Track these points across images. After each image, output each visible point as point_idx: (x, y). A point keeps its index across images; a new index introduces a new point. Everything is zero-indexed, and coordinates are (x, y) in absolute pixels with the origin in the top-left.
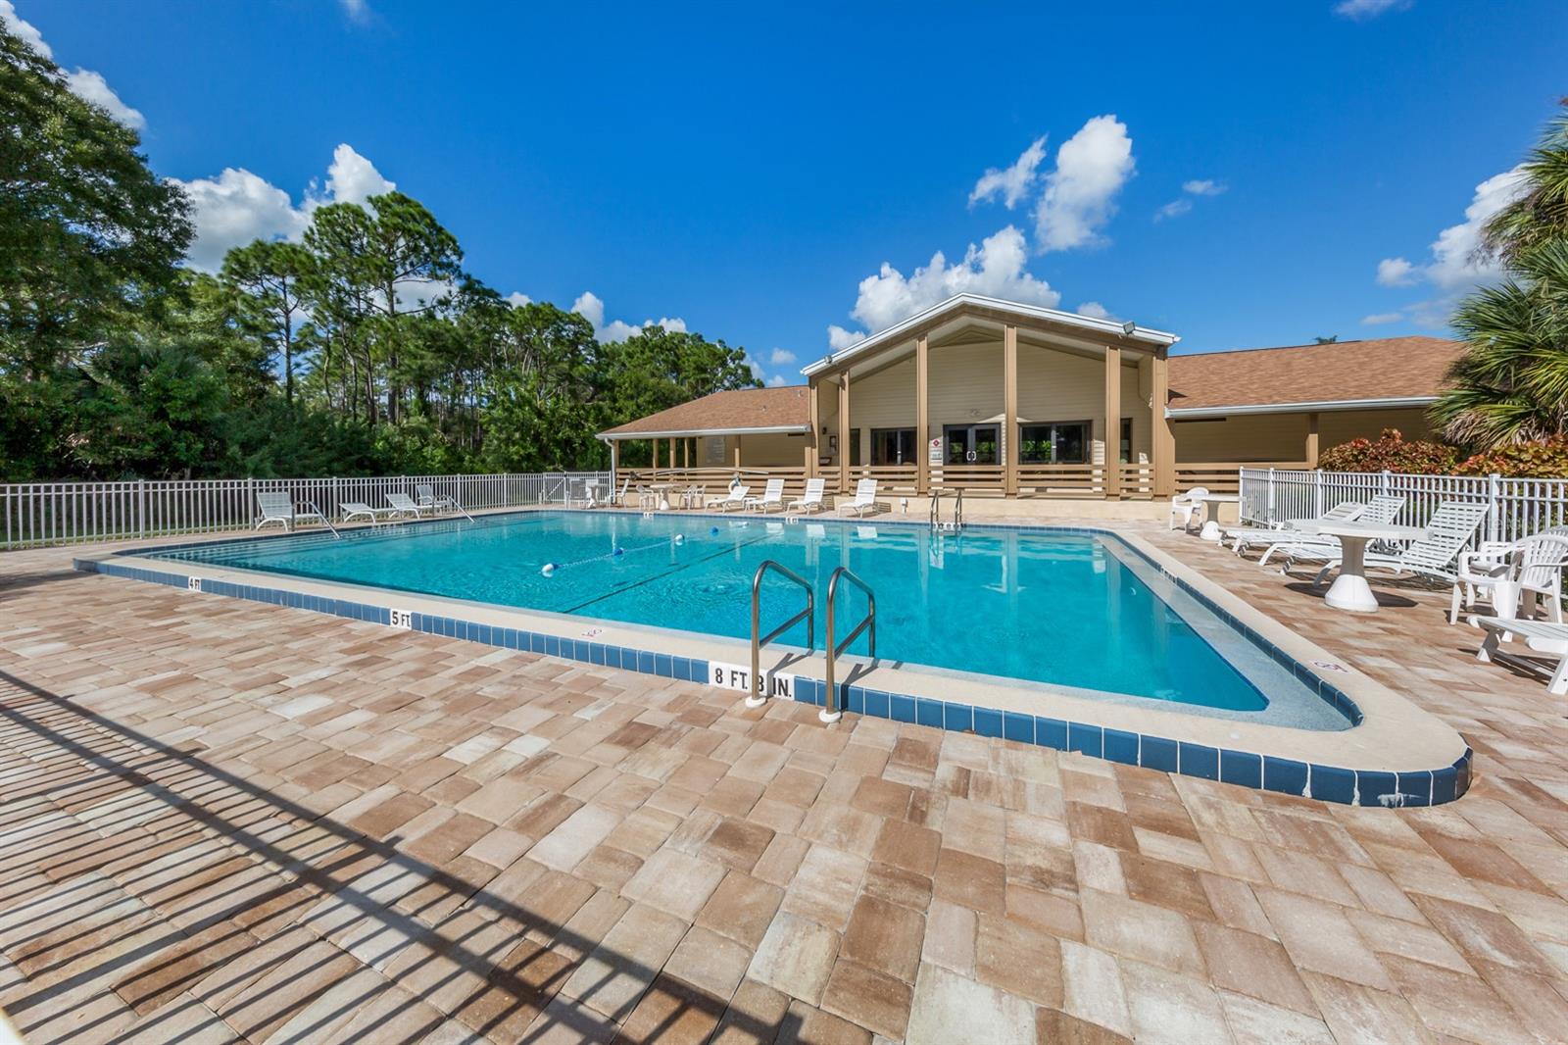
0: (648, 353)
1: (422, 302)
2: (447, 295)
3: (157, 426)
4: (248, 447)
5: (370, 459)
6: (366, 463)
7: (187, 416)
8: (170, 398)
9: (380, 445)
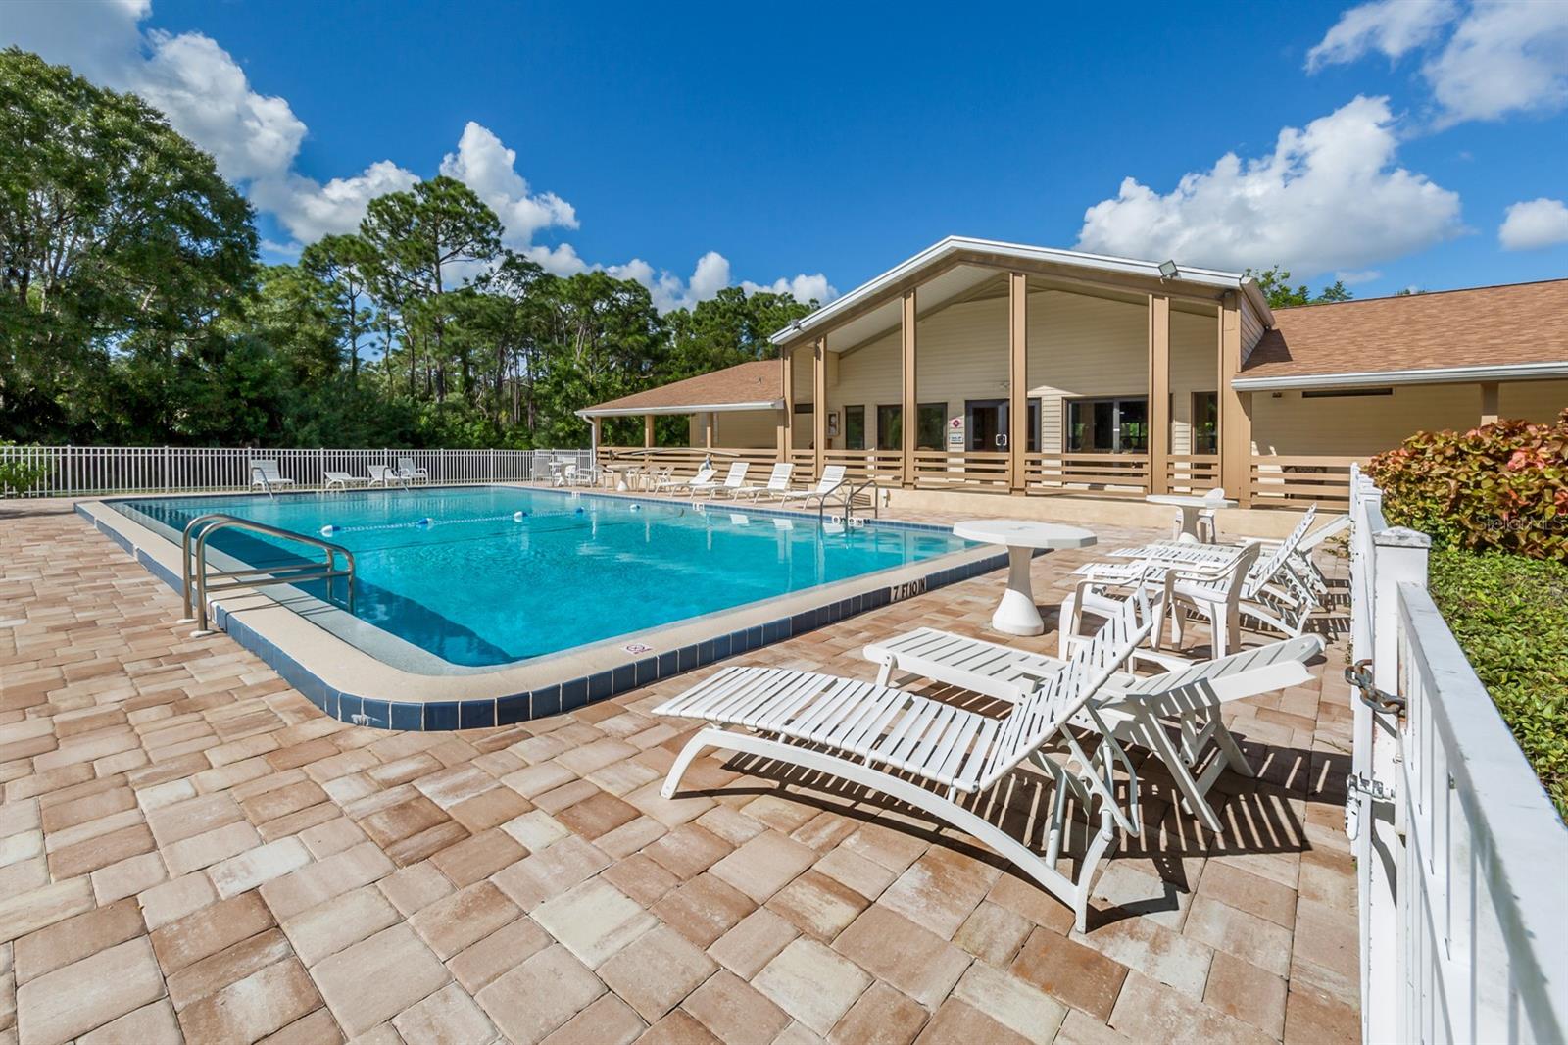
0: (718, 319)
1: (466, 280)
2: (488, 271)
3: (232, 403)
4: (303, 419)
5: (412, 434)
6: (408, 437)
7: (253, 395)
8: (241, 380)
9: (424, 420)
